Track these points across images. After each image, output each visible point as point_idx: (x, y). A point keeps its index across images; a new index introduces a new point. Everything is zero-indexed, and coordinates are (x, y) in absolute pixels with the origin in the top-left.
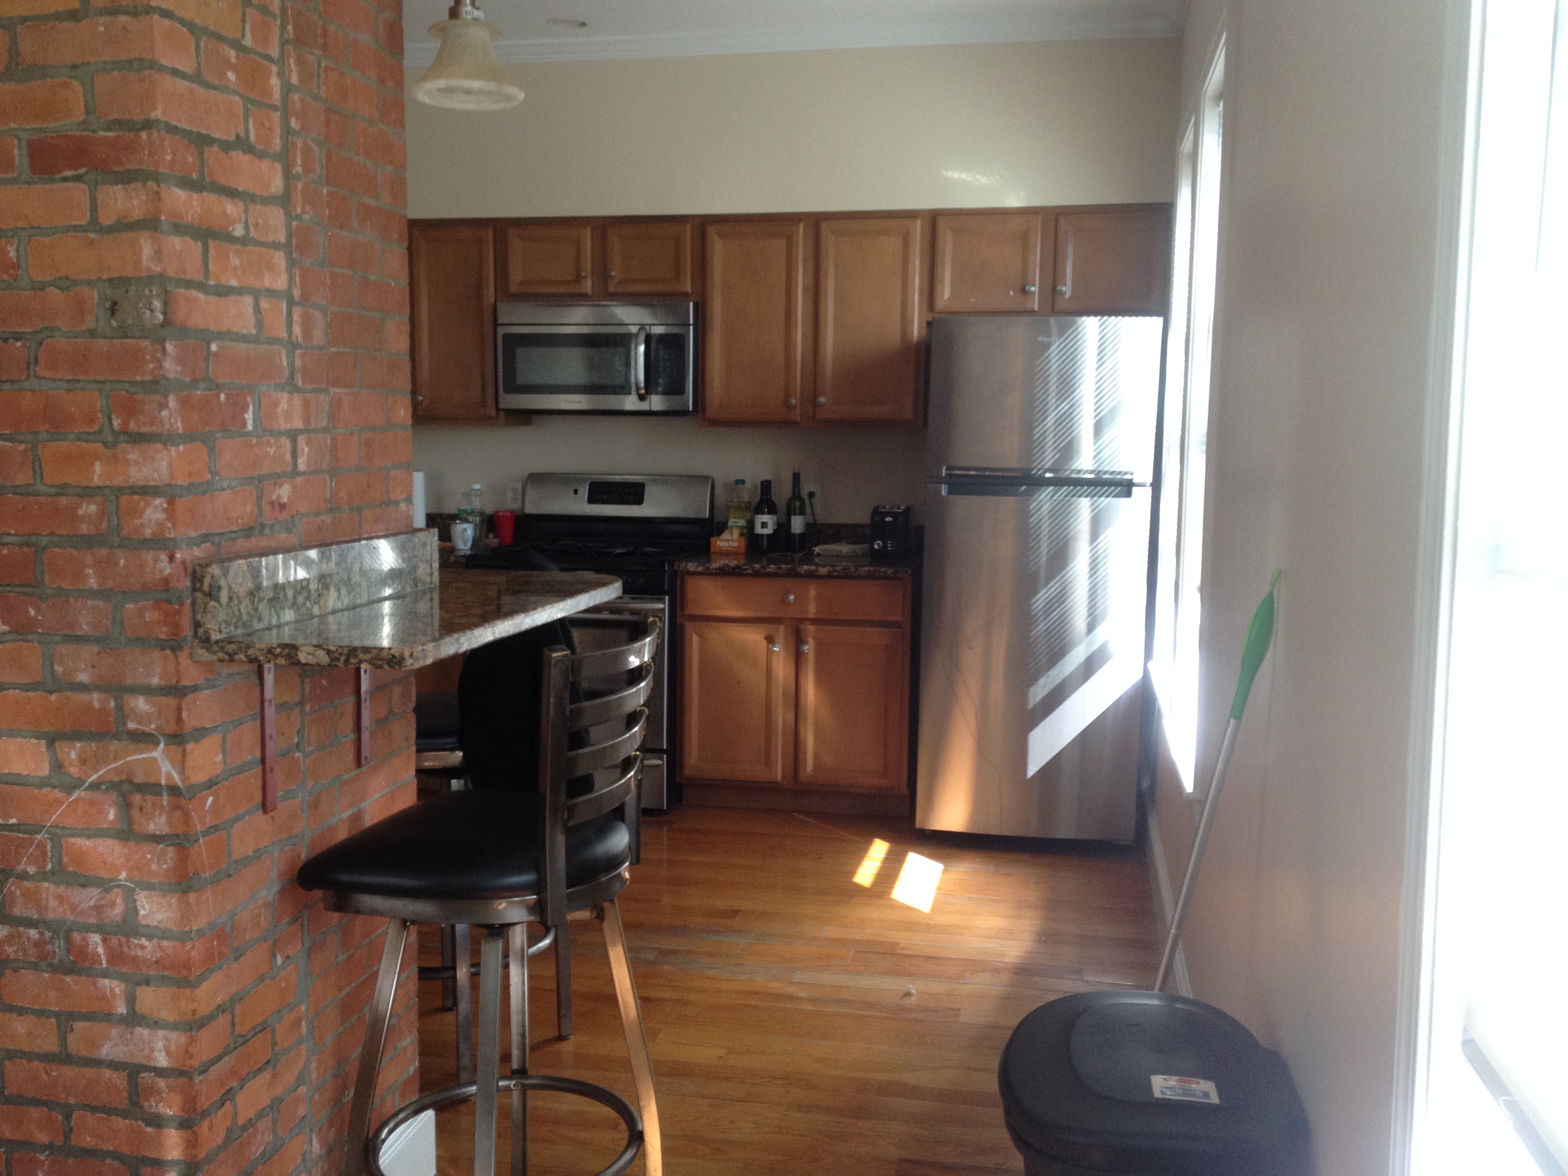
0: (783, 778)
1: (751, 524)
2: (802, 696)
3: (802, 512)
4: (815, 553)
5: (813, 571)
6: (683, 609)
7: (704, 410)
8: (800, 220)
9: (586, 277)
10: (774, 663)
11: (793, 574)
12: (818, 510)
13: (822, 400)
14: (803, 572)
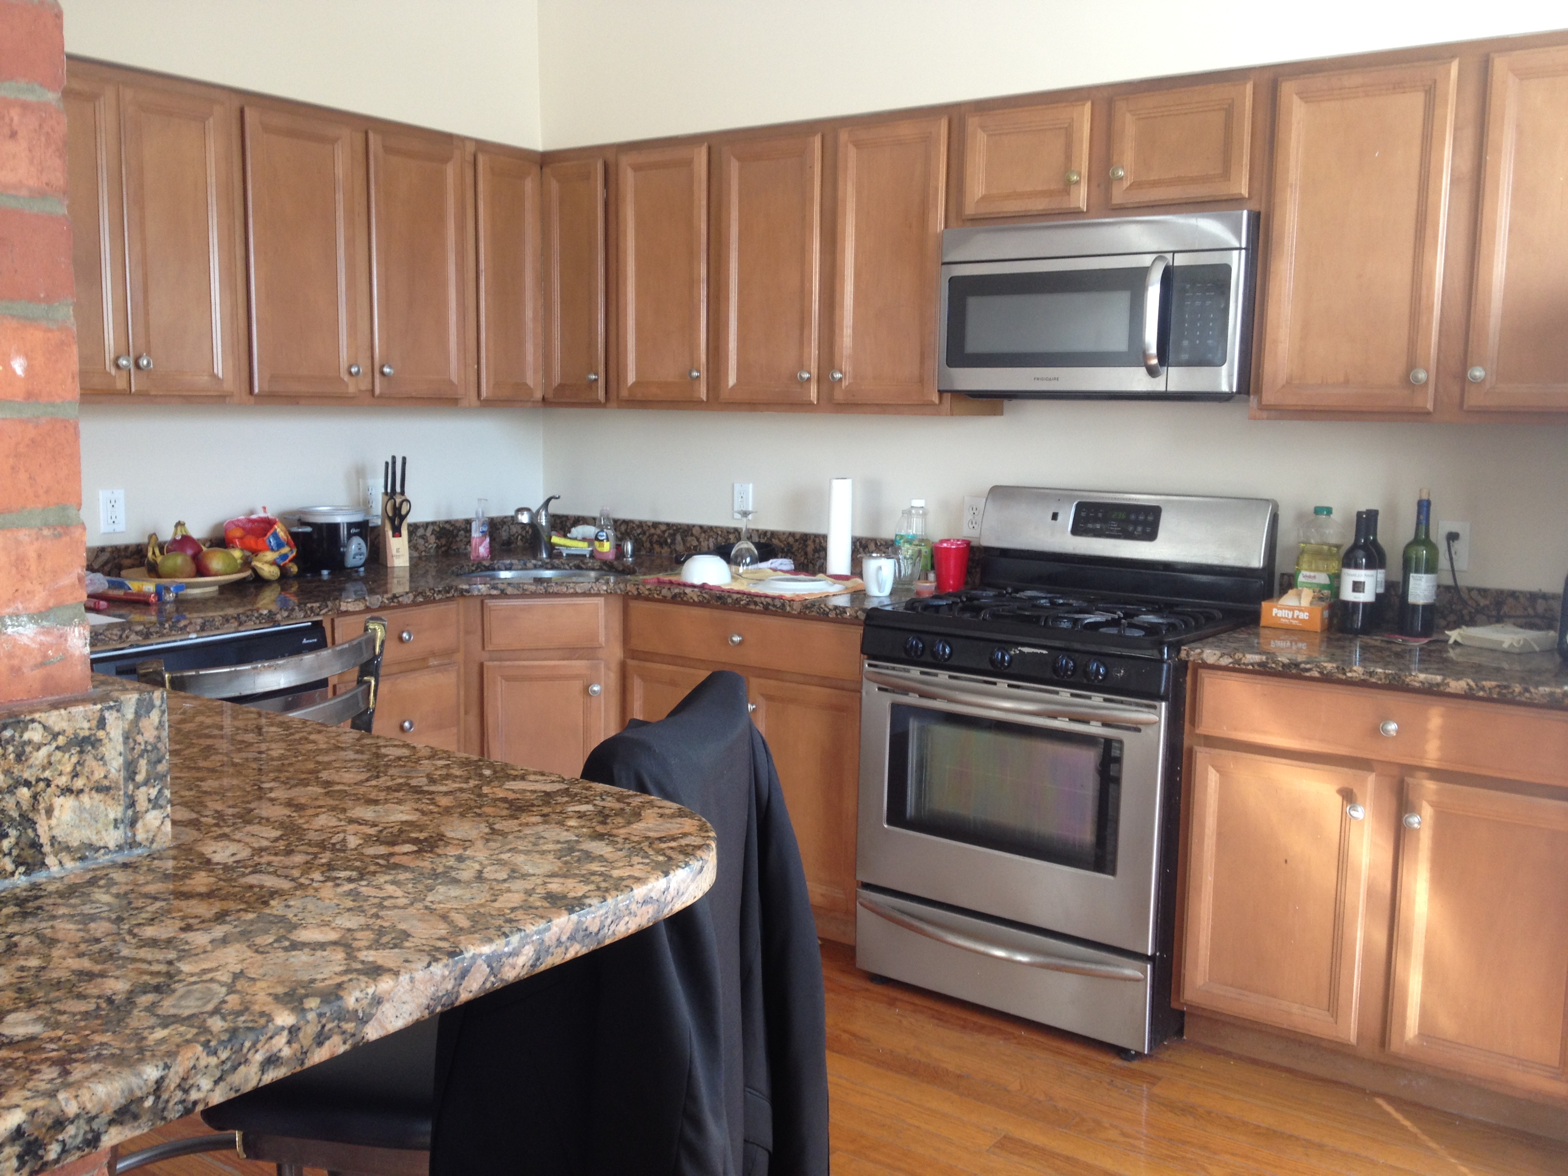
0: (1360, 1036)
1: (1336, 579)
2: (1403, 904)
3: (1431, 568)
4: (1451, 641)
5: (1438, 685)
6: (1193, 723)
7: (1259, 391)
8: (1453, 57)
9: (1078, 183)
10: (1353, 838)
11: (1397, 686)
12: (1461, 564)
13: (1478, 373)
14: (1417, 685)
